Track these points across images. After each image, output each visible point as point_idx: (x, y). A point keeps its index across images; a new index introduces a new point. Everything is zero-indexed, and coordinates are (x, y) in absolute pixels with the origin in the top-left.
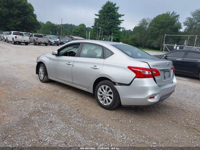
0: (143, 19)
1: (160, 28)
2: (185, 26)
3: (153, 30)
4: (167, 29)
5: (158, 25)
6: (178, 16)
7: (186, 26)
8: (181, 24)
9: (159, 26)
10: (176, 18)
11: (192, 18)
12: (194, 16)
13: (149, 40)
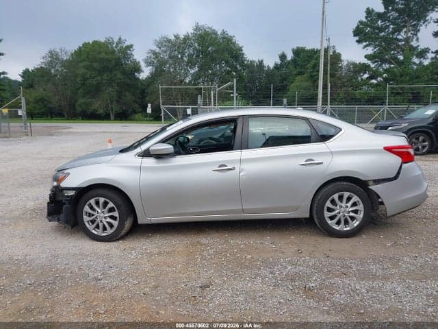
0: (51, 52)
1: (101, 71)
2: (147, 66)
3: (88, 76)
4: (116, 74)
5: (95, 65)
6: (131, 46)
7: (150, 68)
8: (139, 62)
9: (98, 68)
10: (129, 52)
11: (157, 51)
12: (160, 48)
13: (81, 101)
